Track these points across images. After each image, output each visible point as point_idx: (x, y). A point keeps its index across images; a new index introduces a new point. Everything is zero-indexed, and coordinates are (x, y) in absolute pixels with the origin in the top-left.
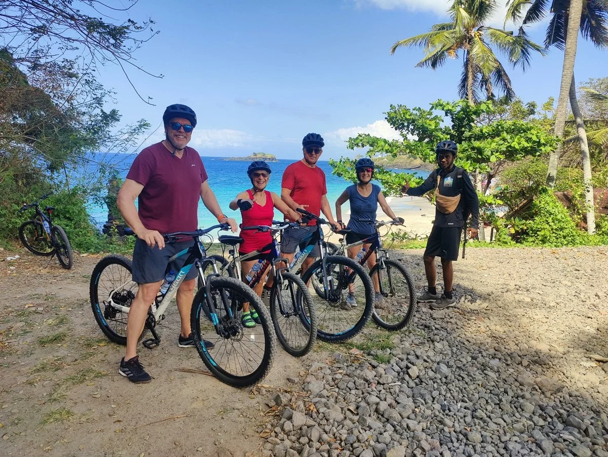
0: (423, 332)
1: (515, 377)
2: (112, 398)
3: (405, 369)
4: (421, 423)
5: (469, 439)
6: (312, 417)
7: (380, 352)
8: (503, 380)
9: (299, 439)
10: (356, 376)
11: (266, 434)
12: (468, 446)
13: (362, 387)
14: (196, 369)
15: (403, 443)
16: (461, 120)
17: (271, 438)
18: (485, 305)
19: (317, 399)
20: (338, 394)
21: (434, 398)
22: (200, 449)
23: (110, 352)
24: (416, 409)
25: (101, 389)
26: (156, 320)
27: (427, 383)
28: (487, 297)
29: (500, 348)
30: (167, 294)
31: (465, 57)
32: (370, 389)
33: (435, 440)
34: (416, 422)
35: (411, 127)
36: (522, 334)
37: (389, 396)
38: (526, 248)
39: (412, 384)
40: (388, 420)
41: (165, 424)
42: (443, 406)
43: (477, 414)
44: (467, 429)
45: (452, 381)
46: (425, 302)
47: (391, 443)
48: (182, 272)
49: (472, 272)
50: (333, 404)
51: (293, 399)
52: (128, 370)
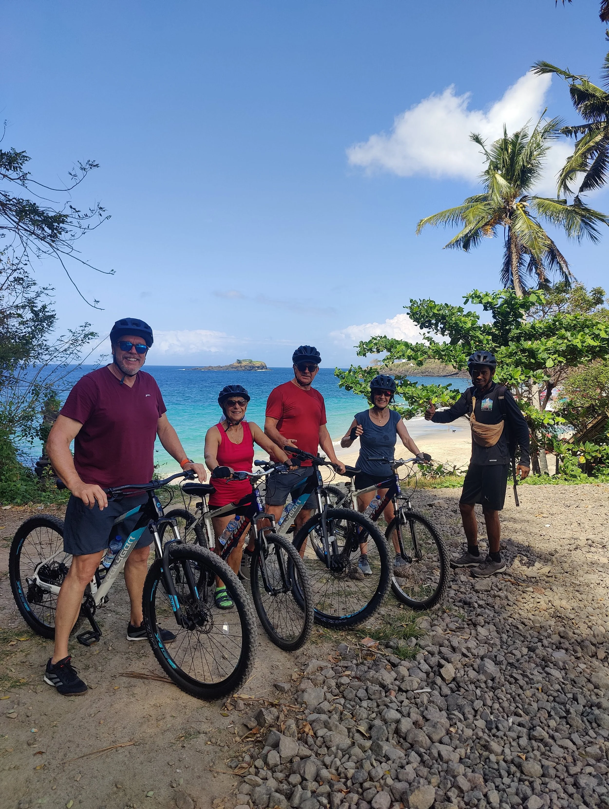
0: (462, 611)
1: (588, 676)
2: (33, 717)
3: (436, 669)
4: (458, 750)
5: (525, 771)
6: (306, 743)
7: (402, 643)
8: (571, 681)
9: (288, 776)
10: (368, 680)
11: (243, 771)
12: (523, 782)
13: (377, 696)
14: (148, 674)
15: (433, 780)
16: (505, 315)
17: (249, 777)
18: (546, 569)
19: (315, 716)
20: (344, 706)
21: (476, 711)
22: (151, 794)
23: (34, 649)
24: (452, 729)
25: (18, 704)
26: (97, 605)
27: (466, 688)
28: (549, 557)
29: (567, 633)
30: (112, 569)
31: (507, 234)
32: (387, 700)
33: (476, 775)
34: (450, 749)
35: (440, 326)
36: (598, 611)
37: (414, 711)
38: (602, 484)
39: (446, 691)
40: (412, 746)
41: (104, 757)
42: (489, 723)
43: (535, 733)
44: (522, 756)
45: (501, 684)
46: (464, 567)
47: (416, 781)
48: (132, 538)
49: (528, 521)
50: (336, 723)
51: (281, 716)
52: (55, 676)
